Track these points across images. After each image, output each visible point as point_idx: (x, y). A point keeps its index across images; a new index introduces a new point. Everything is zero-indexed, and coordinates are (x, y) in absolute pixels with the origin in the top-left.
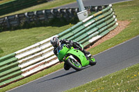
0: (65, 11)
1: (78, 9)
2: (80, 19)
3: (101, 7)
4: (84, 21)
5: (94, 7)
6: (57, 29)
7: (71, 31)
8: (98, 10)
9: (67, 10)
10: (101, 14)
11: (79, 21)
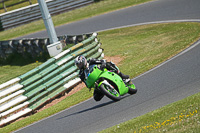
0: (29, 43)
1: (48, 40)
2: (51, 54)
3: (81, 36)
4: (56, 57)
5: (71, 37)
6: (18, 69)
7: (38, 72)
8: (78, 41)
9: (32, 41)
10: (82, 47)
11: (50, 58)
